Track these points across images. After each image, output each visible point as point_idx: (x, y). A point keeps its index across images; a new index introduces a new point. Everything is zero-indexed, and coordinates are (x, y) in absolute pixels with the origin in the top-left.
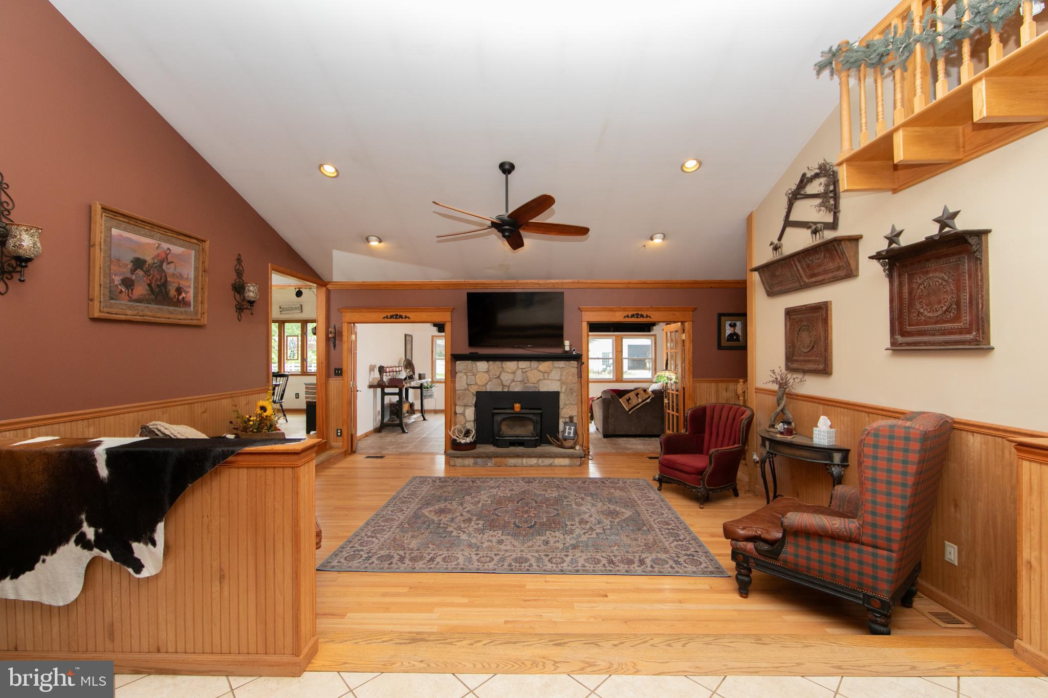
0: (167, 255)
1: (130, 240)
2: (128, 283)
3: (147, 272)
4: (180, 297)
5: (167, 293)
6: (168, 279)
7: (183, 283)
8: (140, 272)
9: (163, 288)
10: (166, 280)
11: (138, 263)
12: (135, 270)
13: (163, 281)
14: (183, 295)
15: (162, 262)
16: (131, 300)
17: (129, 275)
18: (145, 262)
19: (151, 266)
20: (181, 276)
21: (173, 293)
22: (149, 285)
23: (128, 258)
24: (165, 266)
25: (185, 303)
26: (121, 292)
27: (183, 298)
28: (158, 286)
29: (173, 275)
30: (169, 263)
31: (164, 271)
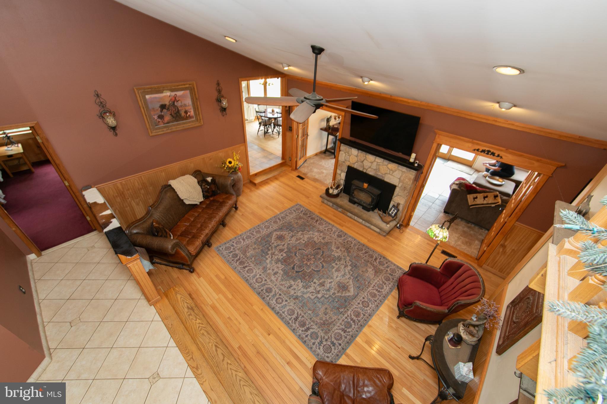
0: (175, 98)
1: (155, 98)
2: (161, 117)
3: (168, 109)
4: (188, 115)
5: (180, 115)
6: (179, 109)
7: (187, 108)
8: (165, 111)
9: (178, 114)
10: (178, 110)
11: (163, 107)
12: (162, 110)
13: (177, 110)
14: (189, 113)
15: (174, 102)
16: (164, 124)
17: (160, 113)
18: (165, 105)
19: (169, 105)
20: (185, 105)
21: (183, 114)
22: (171, 114)
23: (157, 106)
24: (176, 104)
25: (190, 117)
26: (159, 122)
27: (189, 115)
28: (175, 113)
29: (181, 106)
30: (177, 101)
31: (176, 106)
